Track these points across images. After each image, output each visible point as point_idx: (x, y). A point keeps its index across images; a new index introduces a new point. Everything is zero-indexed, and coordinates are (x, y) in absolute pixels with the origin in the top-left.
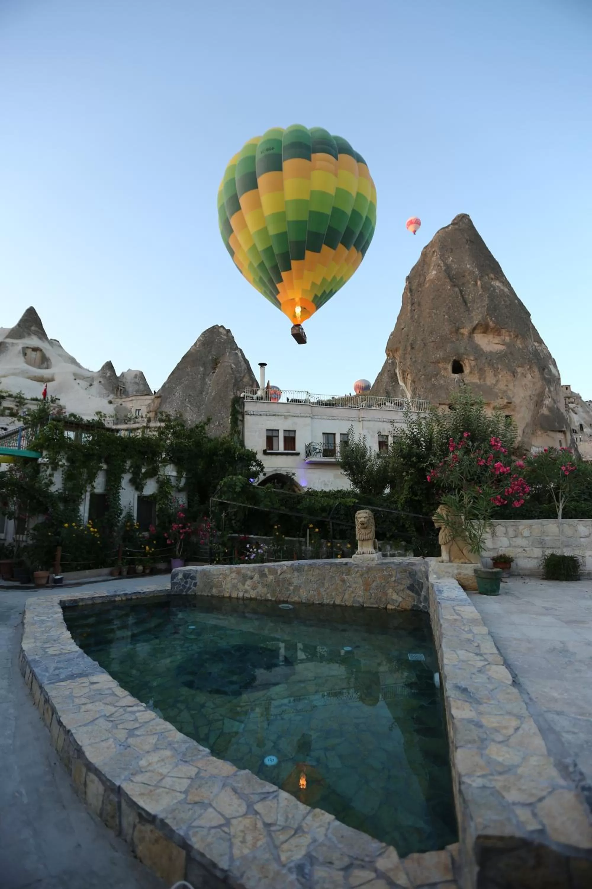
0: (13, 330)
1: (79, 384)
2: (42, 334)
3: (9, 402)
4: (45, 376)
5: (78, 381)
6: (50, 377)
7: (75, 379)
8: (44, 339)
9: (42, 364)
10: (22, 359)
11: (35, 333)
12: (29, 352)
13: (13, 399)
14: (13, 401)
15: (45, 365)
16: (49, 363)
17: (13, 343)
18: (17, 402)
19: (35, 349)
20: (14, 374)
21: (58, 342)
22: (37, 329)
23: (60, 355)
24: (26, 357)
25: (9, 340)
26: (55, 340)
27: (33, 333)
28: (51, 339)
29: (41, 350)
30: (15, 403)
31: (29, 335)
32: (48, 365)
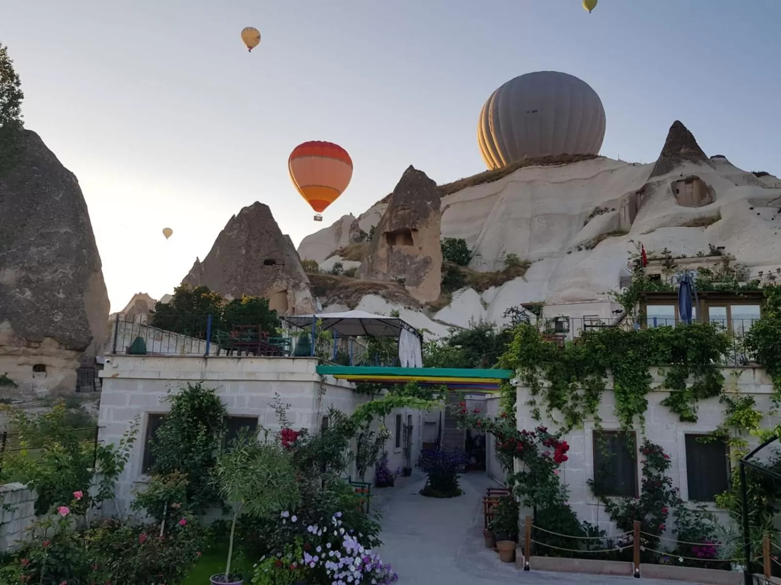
0: (657, 163)
1: (758, 214)
2: (697, 154)
3: (654, 267)
4: (707, 215)
5: (757, 210)
6: (715, 214)
7: (752, 209)
8: (701, 161)
9: (702, 199)
10: (673, 200)
11: (687, 157)
12: (682, 186)
13: (658, 262)
14: (659, 264)
15: (707, 199)
16: (712, 194)
17: (659, 182)
18: (664, 265)
19: (689, 180)
20: (663, 225)
21: (724, 157)
22: (688, 150)
23: (727, 177)
24: (678, 195)
25: (655, 179)
26: (718, 156)
27: (684, 158)
28: (712, 157)
29: (698, 179)
30: (661, 267)
31: (679, 162)
32: (711, 197)
